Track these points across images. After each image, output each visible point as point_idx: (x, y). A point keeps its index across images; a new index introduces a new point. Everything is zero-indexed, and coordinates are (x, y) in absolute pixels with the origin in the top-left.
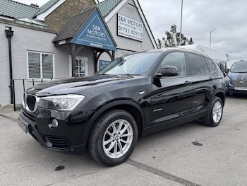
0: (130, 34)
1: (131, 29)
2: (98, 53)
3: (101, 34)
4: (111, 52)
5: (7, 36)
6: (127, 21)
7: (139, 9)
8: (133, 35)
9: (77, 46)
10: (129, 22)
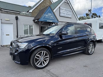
0: (66, 15)
1: (66, 13)
2: (51, 24)
3: (52, 16)
4: (56, 23)
5: (16, 19)
6: (64, 9)
7: (70, 4)
8: (67, 15)
9: (42, 22)
10: (65, 10)
